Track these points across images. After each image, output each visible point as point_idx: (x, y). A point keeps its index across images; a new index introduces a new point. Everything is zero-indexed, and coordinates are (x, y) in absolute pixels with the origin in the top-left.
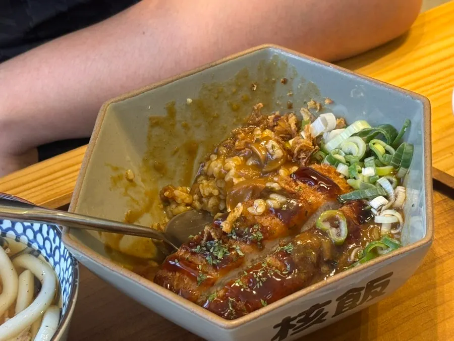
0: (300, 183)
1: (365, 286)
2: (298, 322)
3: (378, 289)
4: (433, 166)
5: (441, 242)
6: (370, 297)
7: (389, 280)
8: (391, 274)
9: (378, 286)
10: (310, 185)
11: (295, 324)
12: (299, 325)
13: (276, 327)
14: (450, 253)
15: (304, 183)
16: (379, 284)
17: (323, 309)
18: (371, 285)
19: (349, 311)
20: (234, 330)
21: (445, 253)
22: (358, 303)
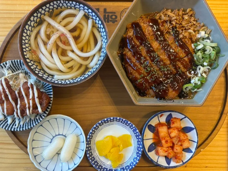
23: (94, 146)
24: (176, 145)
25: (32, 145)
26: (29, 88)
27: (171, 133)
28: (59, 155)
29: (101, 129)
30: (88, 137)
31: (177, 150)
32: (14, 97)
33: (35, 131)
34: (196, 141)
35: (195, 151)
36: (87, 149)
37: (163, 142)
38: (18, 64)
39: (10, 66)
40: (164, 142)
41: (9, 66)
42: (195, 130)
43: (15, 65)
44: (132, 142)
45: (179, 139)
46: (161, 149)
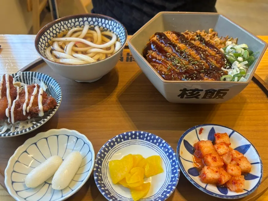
0: (207, 47)
1: (217, 90)
2: (189, 93)
3: (222, 95)
4: (255, 72)
5: (250, 98)
6: (217, 97)
7: (226, 93)
8: (228, 90)
9: (222, 93)
10: (210, 48)
11: (188, 93)
12: (189, 94)
13: (181, 90)
14: (251, 102)
15: (209, 48)
16: (222, 92)
17: (199, 92)
18: (219, 91)
19: (208, 99)
20: (165, 83)
21: (250, 102)
22: (213, 97)
23: (106, 171)
24: (229, 164)
25: (14, 167)
26: (34, 87)
27: (218, 149)
28: (51, 185)
29: (119, 149)
30: (99, 153)
31: (232, 170)
32: (13, 92)
33: (24, 150)
34: (259, 161)
35: (261, 175)
36: (95, 169)
37: (209, 159)
38: (29, 77)
39: (20, 78)
40: (211, 159)
41: (18, 77)
42: (251, 147)
43: (25, 78)
44: (164, 167)
45: (231, 157)
46: (208, 169)
